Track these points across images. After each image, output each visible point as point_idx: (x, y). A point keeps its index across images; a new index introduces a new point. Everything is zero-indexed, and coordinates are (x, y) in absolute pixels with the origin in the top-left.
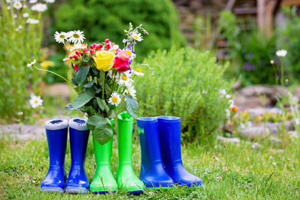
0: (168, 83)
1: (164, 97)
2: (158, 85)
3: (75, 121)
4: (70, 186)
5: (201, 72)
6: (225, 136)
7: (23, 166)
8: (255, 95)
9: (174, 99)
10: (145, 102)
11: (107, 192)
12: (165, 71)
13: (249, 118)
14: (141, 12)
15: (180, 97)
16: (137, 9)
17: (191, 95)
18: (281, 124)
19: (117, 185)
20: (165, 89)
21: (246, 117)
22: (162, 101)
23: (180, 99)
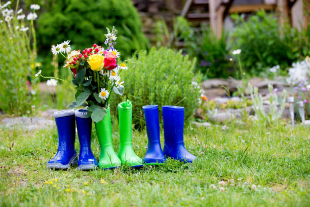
0: (151, 78)
1: (148, 89)
2: (143, 80)
3: (80, 111)
4: (83, 164)
5: (177, 68)
6: (197, 121)
7: (38, 150)
8: (213, 87)
9: (157, 91)
10: (133, 94)
11: (115, 168)
12: (148, 67)
13: (215, 106)
14: (110, 17)
15: (161, 89)
16: (107, 15)
17: (170, 87)
18: (243, 109)
19: (120, 162)
20: (149, 83)
21: (212, 105)
22: (146, 93)
23: (162, 91)
